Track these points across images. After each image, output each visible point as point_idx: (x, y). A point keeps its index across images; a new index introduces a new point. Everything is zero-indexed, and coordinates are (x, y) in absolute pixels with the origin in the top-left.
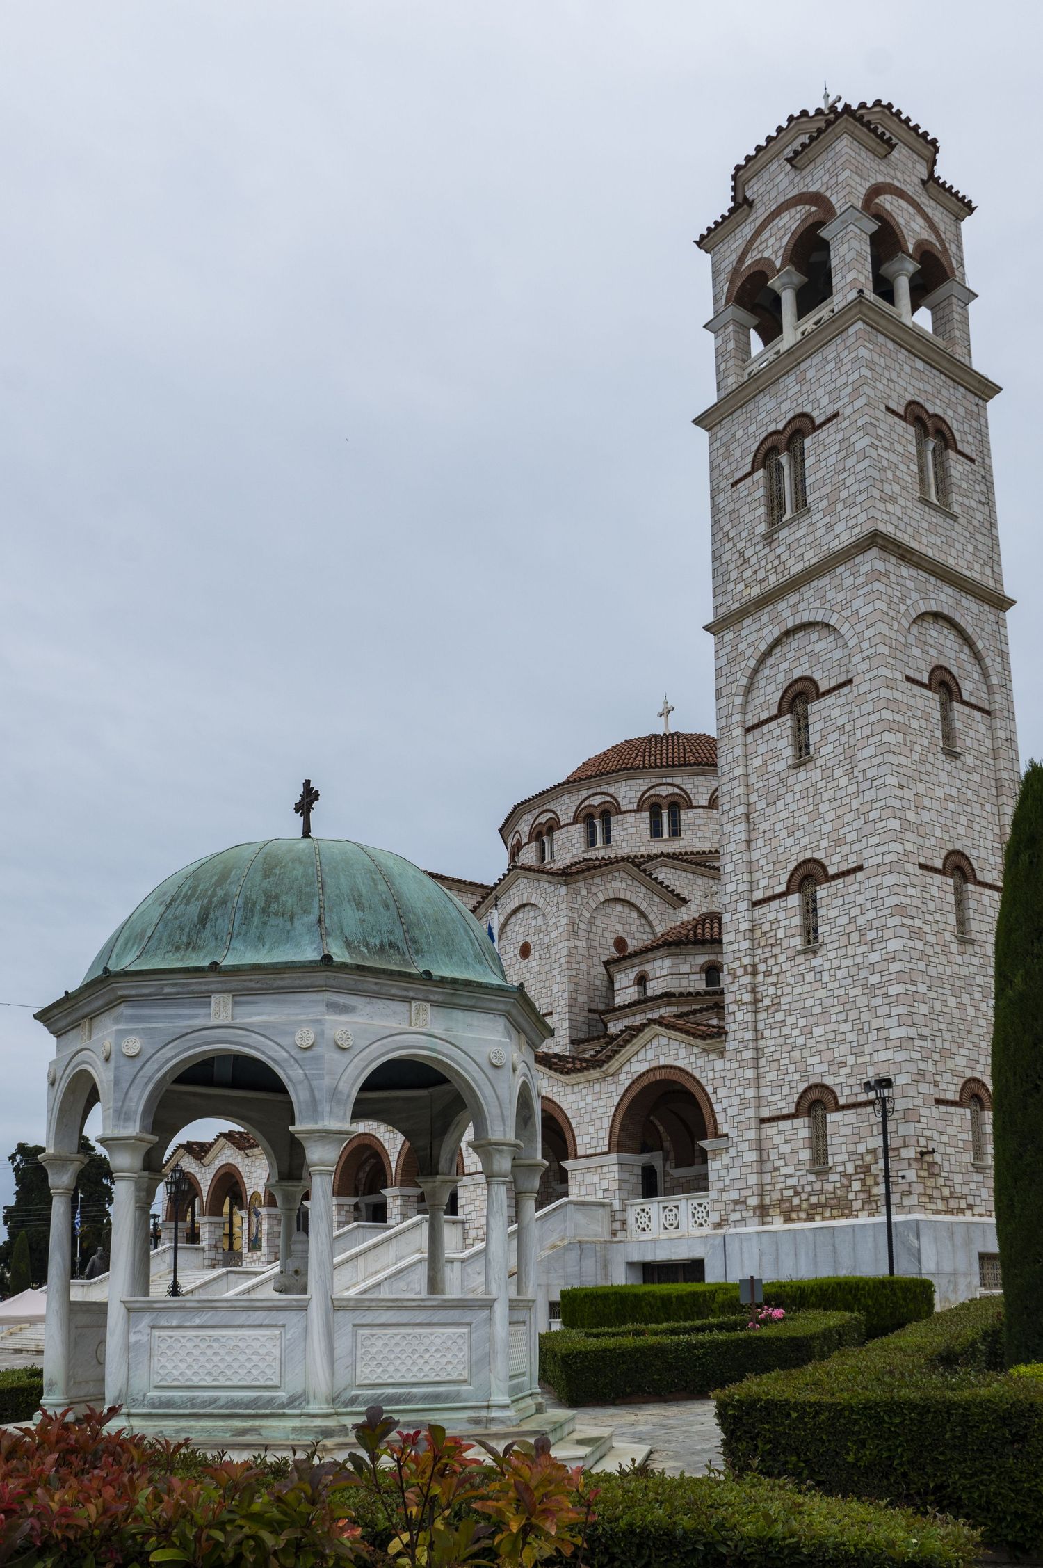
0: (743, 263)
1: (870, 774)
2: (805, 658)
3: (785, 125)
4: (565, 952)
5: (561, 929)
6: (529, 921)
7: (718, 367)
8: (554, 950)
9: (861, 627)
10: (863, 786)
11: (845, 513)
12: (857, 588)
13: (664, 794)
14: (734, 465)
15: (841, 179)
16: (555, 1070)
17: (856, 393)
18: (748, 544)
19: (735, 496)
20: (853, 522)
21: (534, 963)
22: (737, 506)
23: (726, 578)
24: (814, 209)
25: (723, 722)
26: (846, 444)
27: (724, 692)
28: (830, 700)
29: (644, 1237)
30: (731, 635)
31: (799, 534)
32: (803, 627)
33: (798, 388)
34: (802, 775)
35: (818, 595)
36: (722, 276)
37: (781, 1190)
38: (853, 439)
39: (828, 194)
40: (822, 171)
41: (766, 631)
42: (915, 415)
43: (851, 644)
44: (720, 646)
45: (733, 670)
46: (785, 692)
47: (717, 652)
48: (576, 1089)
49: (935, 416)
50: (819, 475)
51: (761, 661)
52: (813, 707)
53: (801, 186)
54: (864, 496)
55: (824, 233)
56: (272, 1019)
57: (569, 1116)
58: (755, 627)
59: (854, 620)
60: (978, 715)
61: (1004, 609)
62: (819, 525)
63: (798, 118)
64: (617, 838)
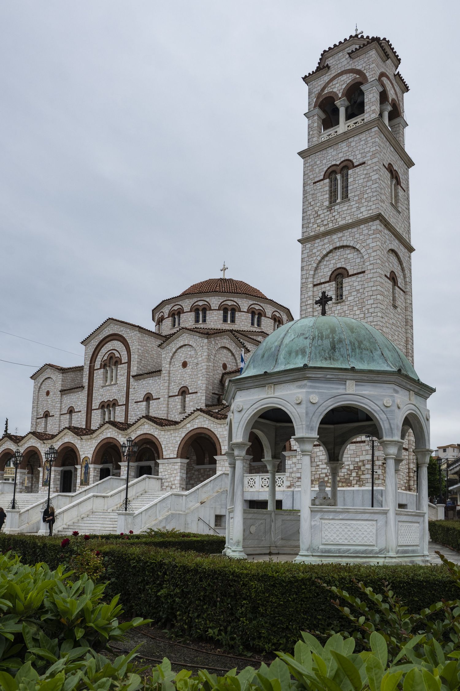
0: (323, 91)
1: (371, 311)
2: (343, 260)
3: (348, 39)
4: (205, 367)
5: (204, 357)
6: (187, 352)
7: (309, 132)
8: (200, 366)
9: (370, 251)
10: (367, 315)
11: (366, 204)
12: (369, 235)
13: (230, 304)
14: (315, 175)
15: (371, 67)
16: (214, 417)
17: (373, 156)
18: (320, 209)
19: (315, 188)
20: (369, 208)
21: (189, 370)
22: (316, 192)
23: (309, 221)
24: (358, 76)
25: (304, 281)
26: (368, 176)
27: (305, 268)
28: (354, 278)
29: (251, 490)
30: (309, 245)
31: (344, 209)
32: (343, 247)
33: (347, 148)
34: (339, 307)
35: (351, 235)
36: (313, 95)
37: (320, 474)
38: (371, 174)
39: (365, 72)
40: (363, 62)
41: (326, 246)
42: (390, 169)
43: (365, 257)
44: (304, 249)
45: (310, 260)
46: (333, 272)
47: (302, 251)
48: (222, 426)
49: (395, 170)
50: (355, 186)
51: (323, 258)
52: (345, 280)
53: (353, 65)
54: (375, 199)
55: (363, 88)
56: (372, 393)
57: (219, 437)
58: (321, 243)
59: (367, 248)
60: (402, 292)
61: (411, 252)
62: (353, 207)
63: (354, 37)
64: (209, 320)
